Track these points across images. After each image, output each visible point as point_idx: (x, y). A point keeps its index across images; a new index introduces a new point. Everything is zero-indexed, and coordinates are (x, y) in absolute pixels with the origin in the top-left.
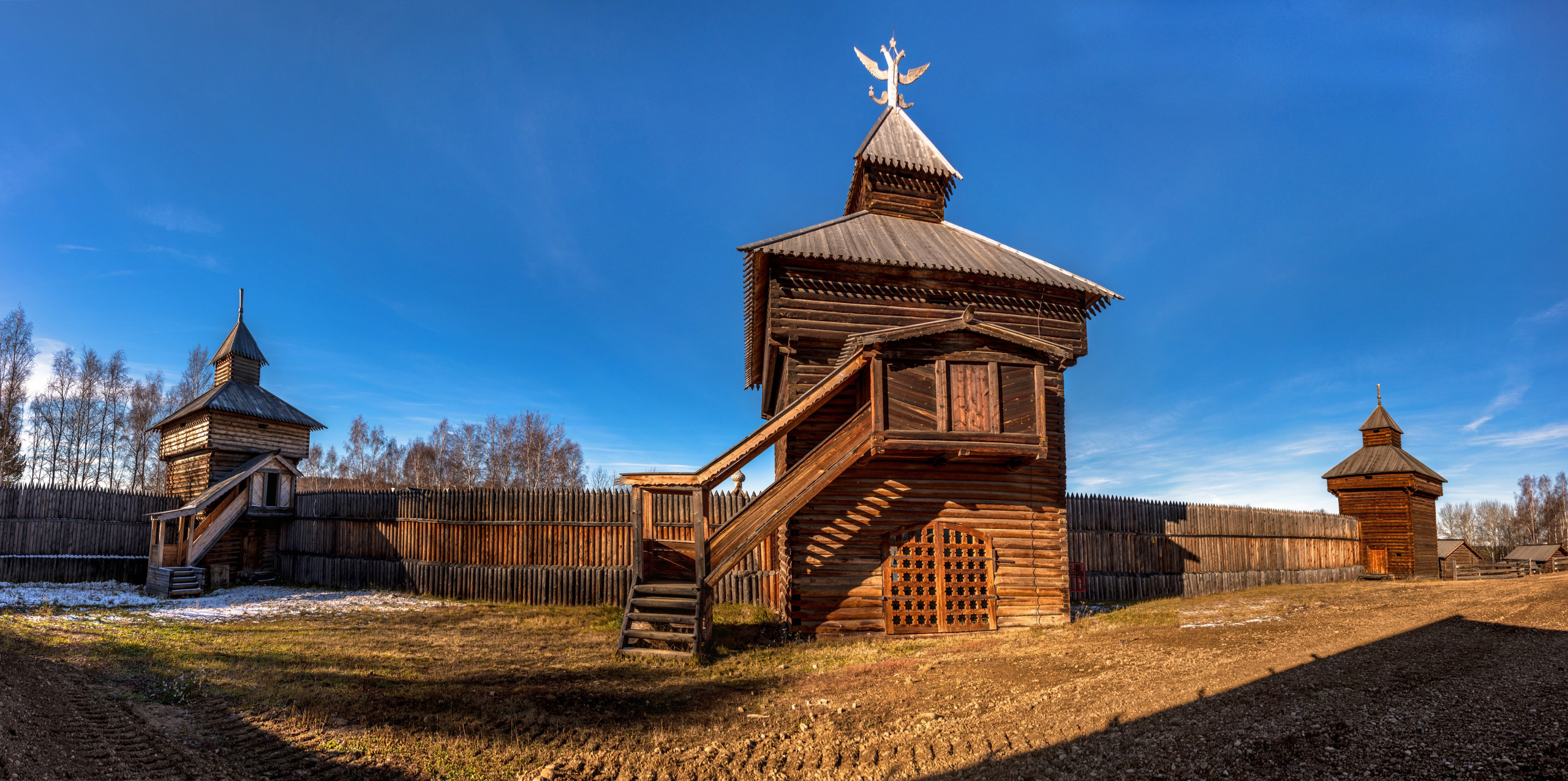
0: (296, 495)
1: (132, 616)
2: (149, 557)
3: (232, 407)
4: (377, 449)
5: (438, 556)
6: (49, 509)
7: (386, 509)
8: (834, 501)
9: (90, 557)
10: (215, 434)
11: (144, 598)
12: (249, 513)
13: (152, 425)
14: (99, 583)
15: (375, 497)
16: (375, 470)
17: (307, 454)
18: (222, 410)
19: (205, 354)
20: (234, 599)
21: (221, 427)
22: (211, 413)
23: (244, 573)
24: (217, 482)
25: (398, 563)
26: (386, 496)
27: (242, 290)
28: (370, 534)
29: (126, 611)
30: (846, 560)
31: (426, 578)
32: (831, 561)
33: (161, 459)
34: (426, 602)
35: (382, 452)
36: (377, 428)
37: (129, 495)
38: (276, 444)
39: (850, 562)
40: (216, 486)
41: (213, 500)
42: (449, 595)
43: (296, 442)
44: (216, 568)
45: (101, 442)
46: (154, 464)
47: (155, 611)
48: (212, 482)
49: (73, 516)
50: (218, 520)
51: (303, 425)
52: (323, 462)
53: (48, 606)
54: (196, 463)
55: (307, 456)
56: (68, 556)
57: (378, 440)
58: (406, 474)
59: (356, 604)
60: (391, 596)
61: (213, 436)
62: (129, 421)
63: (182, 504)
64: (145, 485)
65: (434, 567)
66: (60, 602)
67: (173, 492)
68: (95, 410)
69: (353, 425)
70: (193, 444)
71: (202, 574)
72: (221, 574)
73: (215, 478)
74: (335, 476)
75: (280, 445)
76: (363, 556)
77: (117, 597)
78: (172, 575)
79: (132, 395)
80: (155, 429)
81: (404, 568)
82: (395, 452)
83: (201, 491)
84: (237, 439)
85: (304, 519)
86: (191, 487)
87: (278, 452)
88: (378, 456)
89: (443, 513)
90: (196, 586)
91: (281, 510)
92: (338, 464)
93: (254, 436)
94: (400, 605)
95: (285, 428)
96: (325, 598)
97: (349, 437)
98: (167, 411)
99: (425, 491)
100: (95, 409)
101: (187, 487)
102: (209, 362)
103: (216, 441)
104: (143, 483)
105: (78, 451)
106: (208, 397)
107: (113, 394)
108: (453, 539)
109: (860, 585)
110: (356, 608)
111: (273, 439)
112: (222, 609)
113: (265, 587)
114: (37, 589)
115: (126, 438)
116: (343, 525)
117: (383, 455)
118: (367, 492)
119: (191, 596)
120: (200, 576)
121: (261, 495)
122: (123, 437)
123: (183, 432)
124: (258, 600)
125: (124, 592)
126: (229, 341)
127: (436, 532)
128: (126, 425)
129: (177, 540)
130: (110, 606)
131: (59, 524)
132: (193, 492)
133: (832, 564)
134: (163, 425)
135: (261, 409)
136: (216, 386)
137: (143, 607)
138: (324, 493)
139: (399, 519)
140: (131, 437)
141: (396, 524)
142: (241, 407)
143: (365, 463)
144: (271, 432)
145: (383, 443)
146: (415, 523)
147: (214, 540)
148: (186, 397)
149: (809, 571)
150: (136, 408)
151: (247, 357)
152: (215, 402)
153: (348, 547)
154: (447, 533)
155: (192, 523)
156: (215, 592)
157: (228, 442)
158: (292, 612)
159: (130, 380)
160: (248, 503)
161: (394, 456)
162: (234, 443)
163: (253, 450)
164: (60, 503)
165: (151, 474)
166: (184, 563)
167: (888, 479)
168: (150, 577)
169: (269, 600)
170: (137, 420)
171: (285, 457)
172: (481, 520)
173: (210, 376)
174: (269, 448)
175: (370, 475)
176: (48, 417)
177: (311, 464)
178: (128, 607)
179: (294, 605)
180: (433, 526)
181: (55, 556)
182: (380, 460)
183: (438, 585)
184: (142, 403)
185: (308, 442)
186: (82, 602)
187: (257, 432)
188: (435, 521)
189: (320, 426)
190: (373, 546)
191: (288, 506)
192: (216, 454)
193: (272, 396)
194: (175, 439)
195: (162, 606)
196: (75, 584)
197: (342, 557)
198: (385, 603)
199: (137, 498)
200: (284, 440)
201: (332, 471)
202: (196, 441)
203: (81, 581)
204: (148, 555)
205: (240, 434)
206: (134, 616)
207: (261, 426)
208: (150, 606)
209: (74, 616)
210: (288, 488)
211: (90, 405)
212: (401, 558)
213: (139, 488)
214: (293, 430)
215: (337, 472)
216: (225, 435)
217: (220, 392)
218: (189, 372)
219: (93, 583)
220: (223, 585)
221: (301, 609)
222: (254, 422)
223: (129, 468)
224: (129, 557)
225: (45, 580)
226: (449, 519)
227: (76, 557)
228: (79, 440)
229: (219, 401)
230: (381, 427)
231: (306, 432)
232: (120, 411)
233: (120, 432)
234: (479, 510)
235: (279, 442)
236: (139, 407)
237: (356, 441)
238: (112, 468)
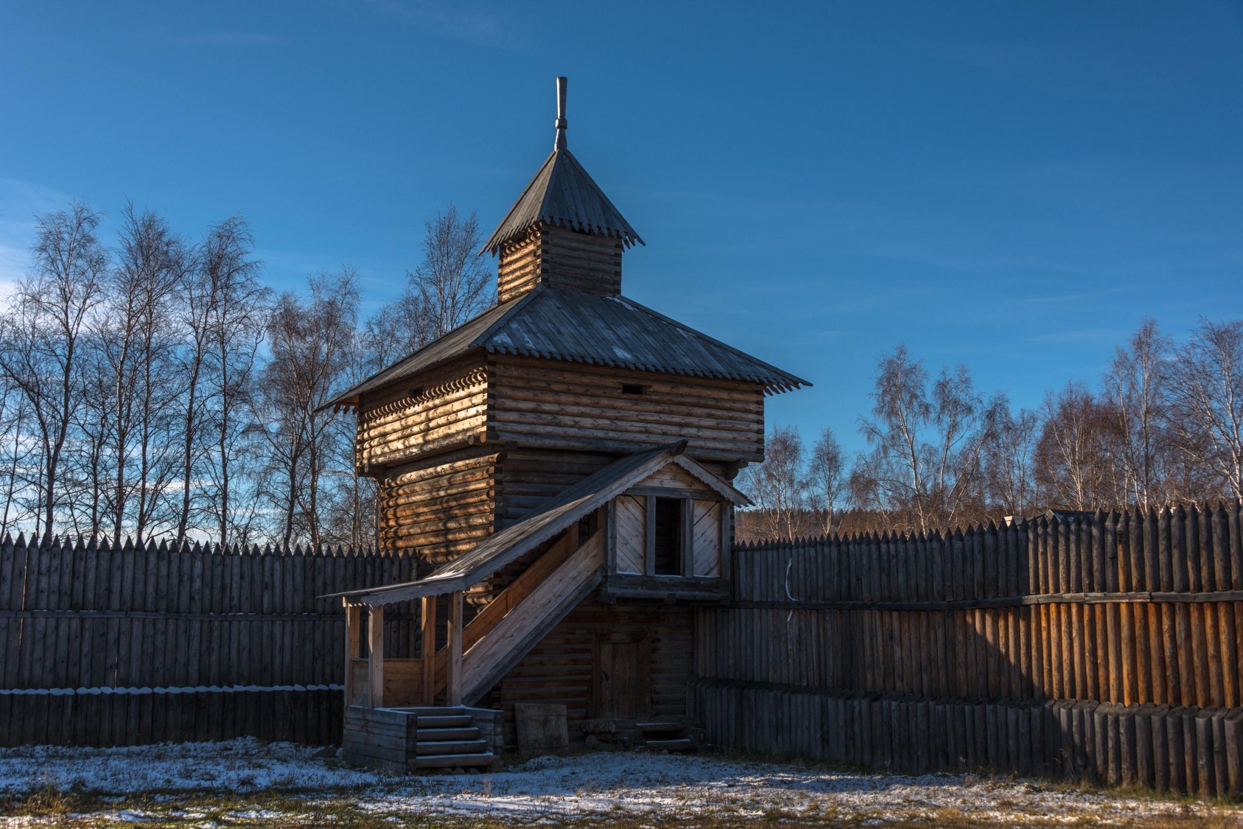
0: (735, 550)
1: (308, 809)
2: (344, 688)
3: (548, 347)
4: (954, 427)
5: (1157, 690)
6: (39, 591)
9: (173, 690)
10: (507, 410)
11: (341, 772)
12: (610, 590)
13: (331, 394)
14: (209, 745)
15: (958, 544)
16: (951, 481)
17: (760, 451)
18: (520, 355)
19: (470, 229)
20: (586, 777)
21: (520, 394)
22: (492, 364)
23: (608, 722)
24: (517, 518)
25: (1036, 711)
27: (563, 81)
29: (292, 799)
31: (1125, 748)
33: (361, 472)
34: (1132, 804)
35: (968, 434)
36: (952, 375)
37: (273, 556)
38: (674, 430)
40: (515, 528)
41: (509, 559)
42: (1203, 789)
43: (729, 424)
44: (531, 712)
45: (189, 440)
46: (342, 487)
47: (372, 800)
48: (502, 520)
49: (115, 604)
50: (527, 604)
51: (744, 381)
52: (803, 469)
53: (55, 794)
54: (459, 478)
55: (758, 454)
56: (107, 690)
57: (956, 403)
58: (1042, 476)
59: (921, 803)
60: (1023, 789)
61: (500, 415)
62: (265, 390)
63: (428, 569)
64: (321, 532)
65: (1148, 719)
66: (91, 786)
67: (400, 544)
68: (167, 363)
69: (881, 373)
70: (447, 436)
71: (495, 721)
72: (545, 723)
73: (511, 510)
74: (839, 505)
75: (685, 431)
77: (263, 772)
78: (412, 724)
79: (272, 327)
80: (341, 403)
82: (1008, 428)
83: (477, 539)
84: (567, 420)
85: (760, 605)
86: (448, 531)
87: (680, 448)
88: (959, 444)
89: (1163, 574)
90: (482, 749)
91: (695, 584)
92: (846, 473)
93: (611, 413)
94: (1051, 810)
95: (695, 391)
96: (830, 787)
97: (874, 403)
98: (370, 362)
100: (166, 360)
101: (436, 533)
102: (480, 247)
103: (510, 427)
104: (314, 528)
105: (122, 462)
106: (481, 328)
107: (219, 324)
110: (922, 812)
111: (666, 418)
112: (554, 798)
113: (664, 757)
114: (14, 761)
115: (262, 429)
116: (871, 620)
117: (972, 440)
119: (467, 769)
120: (490, 727)
121: (639, 549)
122: (250, 429)
123: (417, 408)
124: (649, 783)
125: (283, 760)
126: (531, 195)
127: (1146, 627)
128: (260, 399)
129: (418, 649)
130: (244, 790)
131: (75, 624)
132: (456, 542)
134: (362, 395)
135: (628, 349)
136: (501, 303)
137: (340, 791)
138: (813, 544)
139: (1031, 599)
140: (274, 427)
141: (1022, 611)
142: (571, 347)
143: (921, 466)
144: (658, 402)
145: (969, 410)
146: (1080, 606)
147: (519, 649)
148: (421, 330)
150: (281, 362)
151: (582, 231)
152: (502, 338)
154: (1180, 626)
155: (458, 612)
156: (532, 762)
157: (541, 429)
158: (743, 812)
159: (264, 293)
160: (606, 567)
161: (1004, 438)
162: (559, 430)
163: (612, 445)
164: (74, 575)
165: (335, 509)
166: (442, 698)
168: (351, 728)
169: (677, 782)
170: (288, 386)
171: (700, 461)
173: (485, 281)
174: (653, 438)
175: (938, 495)
176: (25, 378)
177: (770, 476)
178: (297, 791)
179: (747, 796)
180: (1138, 611)
181: (70, 691)
182: (964, 455)
184: (301, 347)
185: (761, 422)
186: (160, 783)
187: (619, 403)
188: (1140, 598)
189: (790, 382)
190: (961, 671)
191: (714, 574)
192: (510, 456)
193: (658, 318)
194: (397, 425)
195: (390, 789)
196: (134, 748)
198: (1006, 805)
199: (298, 560)
200: (694, 420)
201: (832, 494)
202: (453, 429)
203: (152, 741)
204: (342, 682)
205: (575, 409)
206: (315, 808)
207: (628, 389)
208: (359, 790)
209: (139, 812)
210: (712, 533)
211: (149, 352)
212: (1046, 697)
213: (304, 540)
214: (716, 394)
215: (844, 493)
216: (534, 411)
217: (515, 315)
218: (428, 272)
219: (189, 745)
220: (553, 747)
221: (768, 806)
222: (609, 382)
223: (272, 497)
224: (288, 688)
225: (36, 741)
226: (1186, 587)
227: (133, 691)
228: (123, 434)
229: (511, 335)
230: (963, 371)
231: (754, 398)
232: (240, 366)
233: (242, 416)
235: (681, 425)
236: (293, 358)
237: (893, 412)
238: (225, 497)
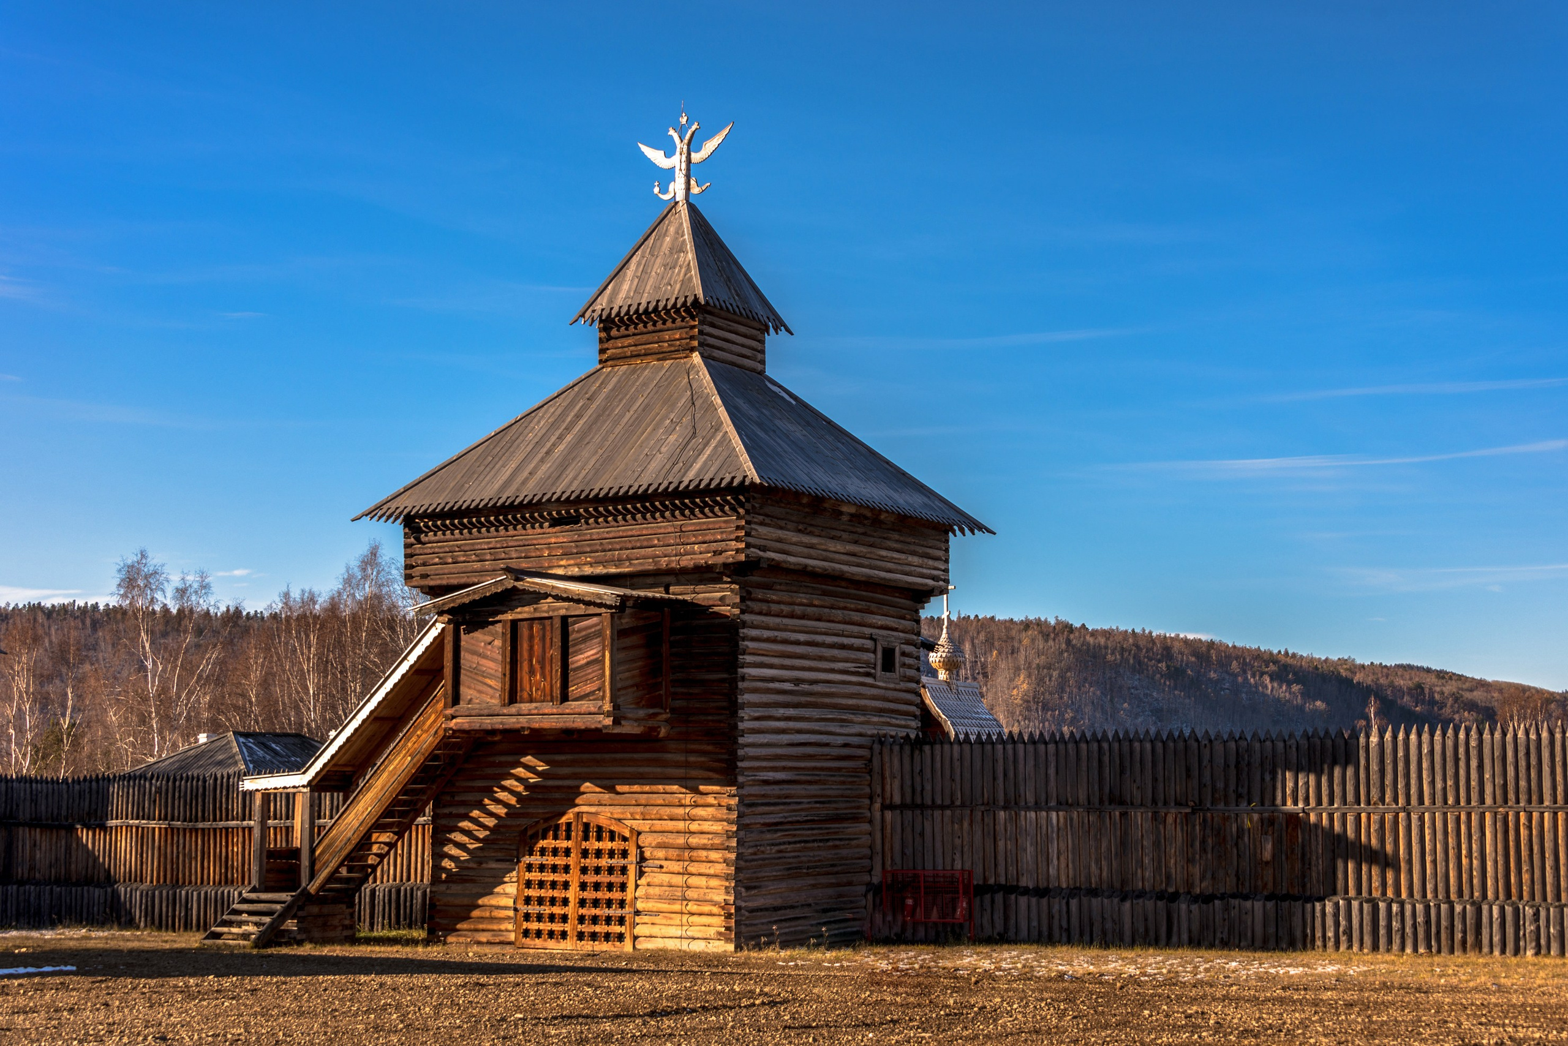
7: (93, 806)
8: (473, 787)
26: (94, 784)
28: (68, 848)
30: (480, 863)
32: (466, 865)
39: (484, 865)
76: (58, 882)
81: (119, 897)
99: (153, 776)
108: (190, 850)
109: (492, 893)
118: (65, 780)
133: (468, 868)
149: (444, 876)
153: (32, 868)
167: (526, 755)
172: (227, 820)
183: (167, 916)
197: (21, 883)
234: (224, 806)
